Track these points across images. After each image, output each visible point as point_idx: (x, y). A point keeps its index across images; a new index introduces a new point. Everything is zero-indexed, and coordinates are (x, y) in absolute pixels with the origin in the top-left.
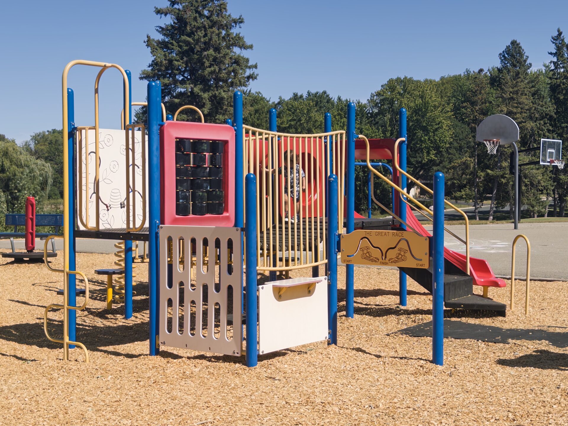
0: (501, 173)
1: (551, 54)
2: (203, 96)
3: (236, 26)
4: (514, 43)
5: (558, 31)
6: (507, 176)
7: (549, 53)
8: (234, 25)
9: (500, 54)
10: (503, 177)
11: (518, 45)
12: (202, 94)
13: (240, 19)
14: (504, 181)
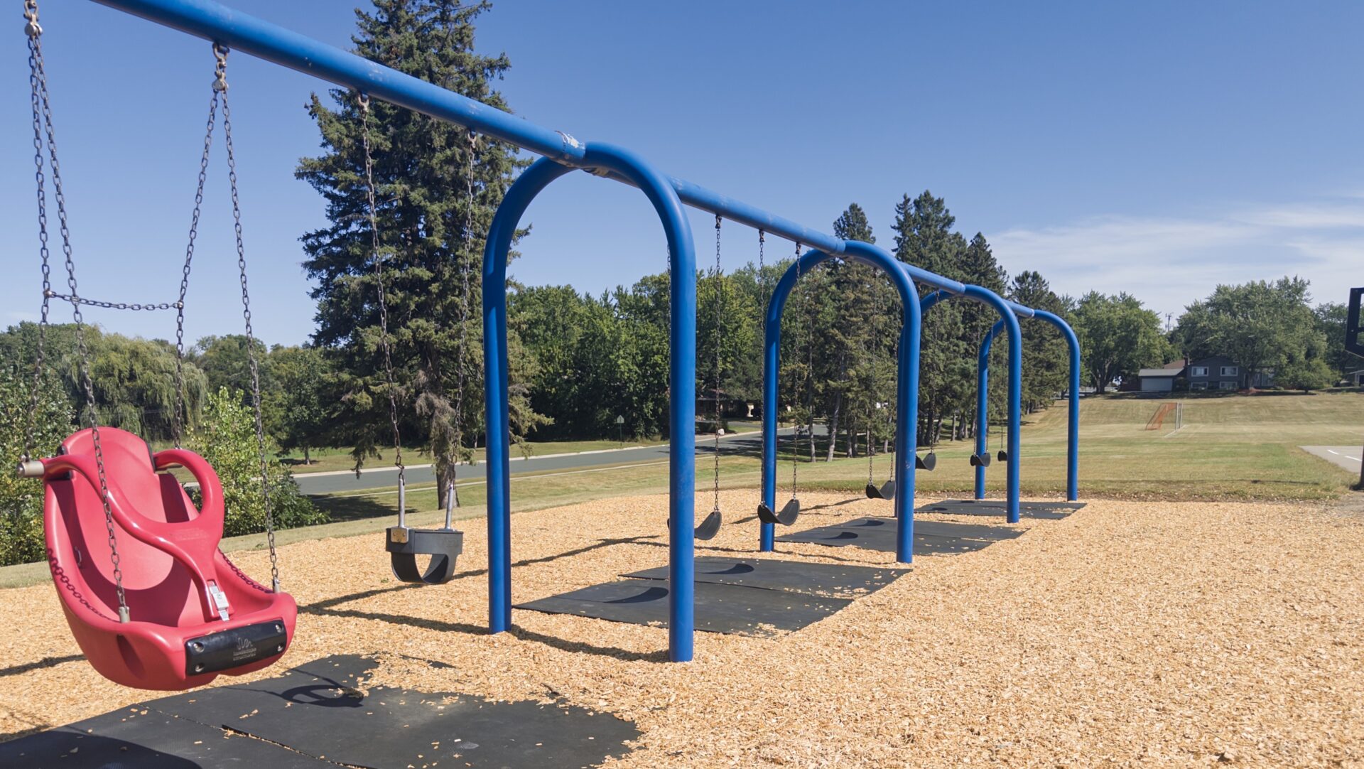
0: (847, 385)
1: (894, 228)
2: (429, 209)
3: (493, 76)
4: (853, 207)
5: (905, 197)
6: (854, 389)
7: (892, 227)
8: (490, 74)
9: (835, 223)
10: (849, 390)
11: (859, 210)
12: (428, 204)
13: (501, 59)
14: (850, 395)
